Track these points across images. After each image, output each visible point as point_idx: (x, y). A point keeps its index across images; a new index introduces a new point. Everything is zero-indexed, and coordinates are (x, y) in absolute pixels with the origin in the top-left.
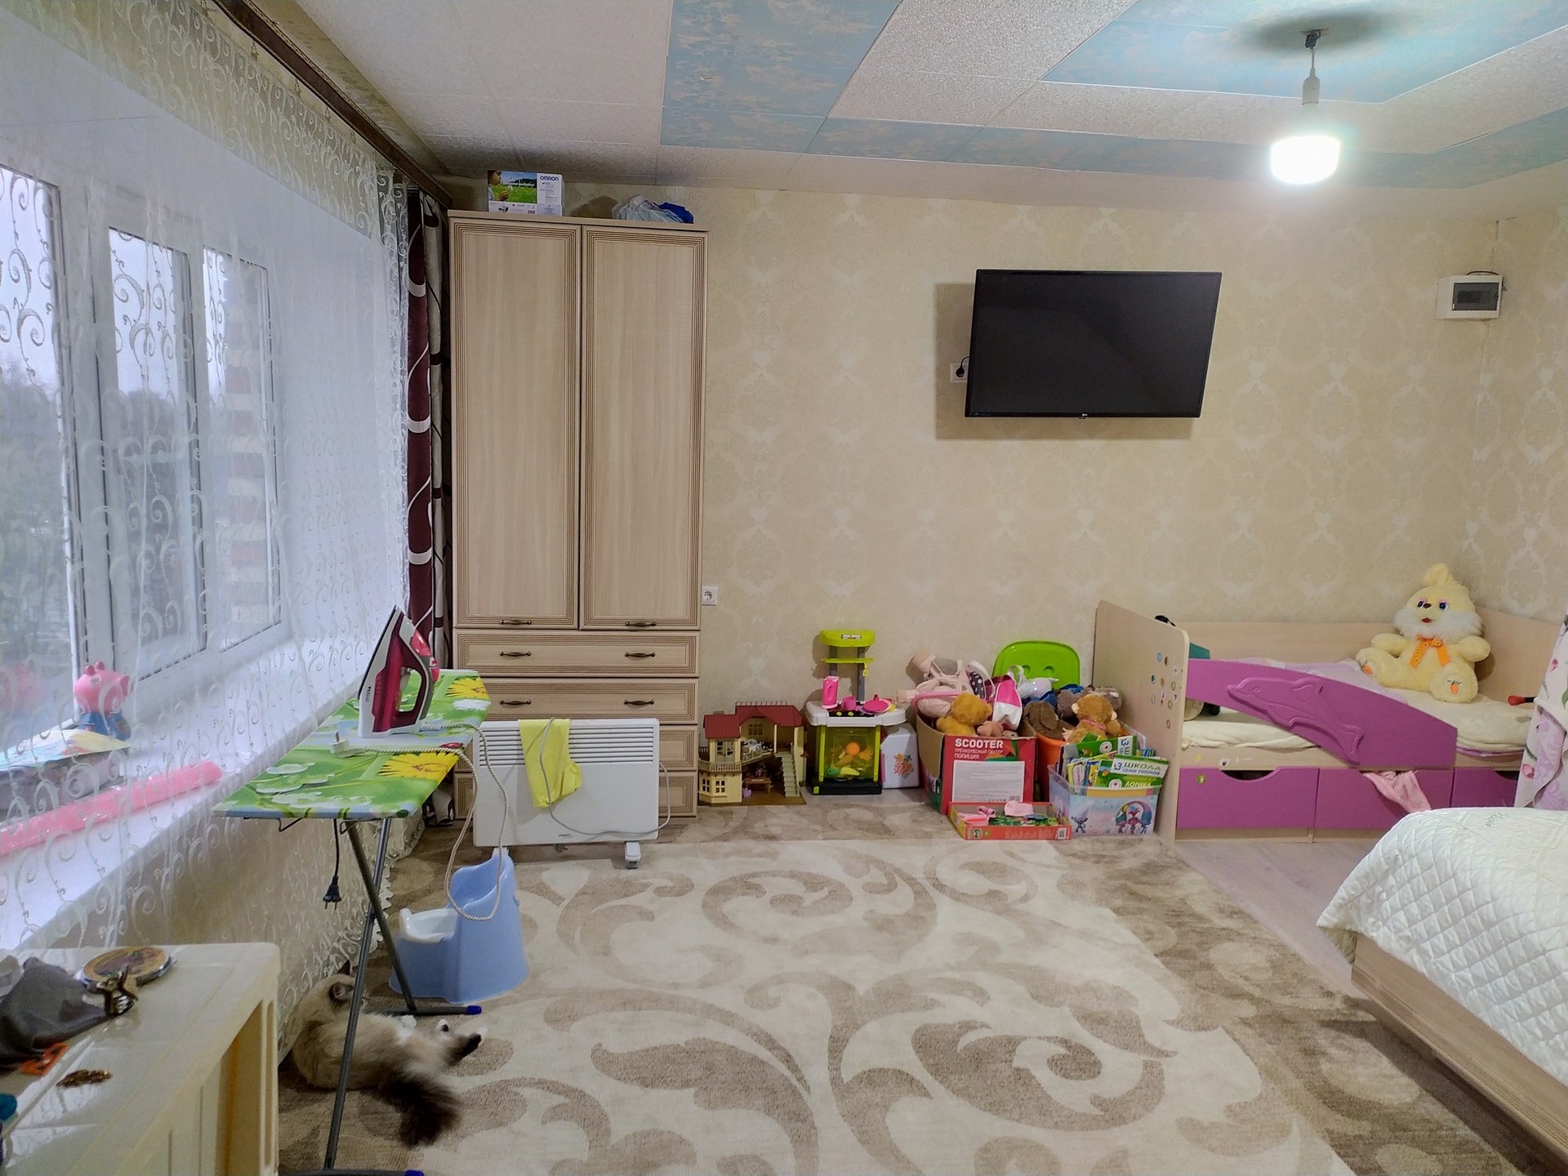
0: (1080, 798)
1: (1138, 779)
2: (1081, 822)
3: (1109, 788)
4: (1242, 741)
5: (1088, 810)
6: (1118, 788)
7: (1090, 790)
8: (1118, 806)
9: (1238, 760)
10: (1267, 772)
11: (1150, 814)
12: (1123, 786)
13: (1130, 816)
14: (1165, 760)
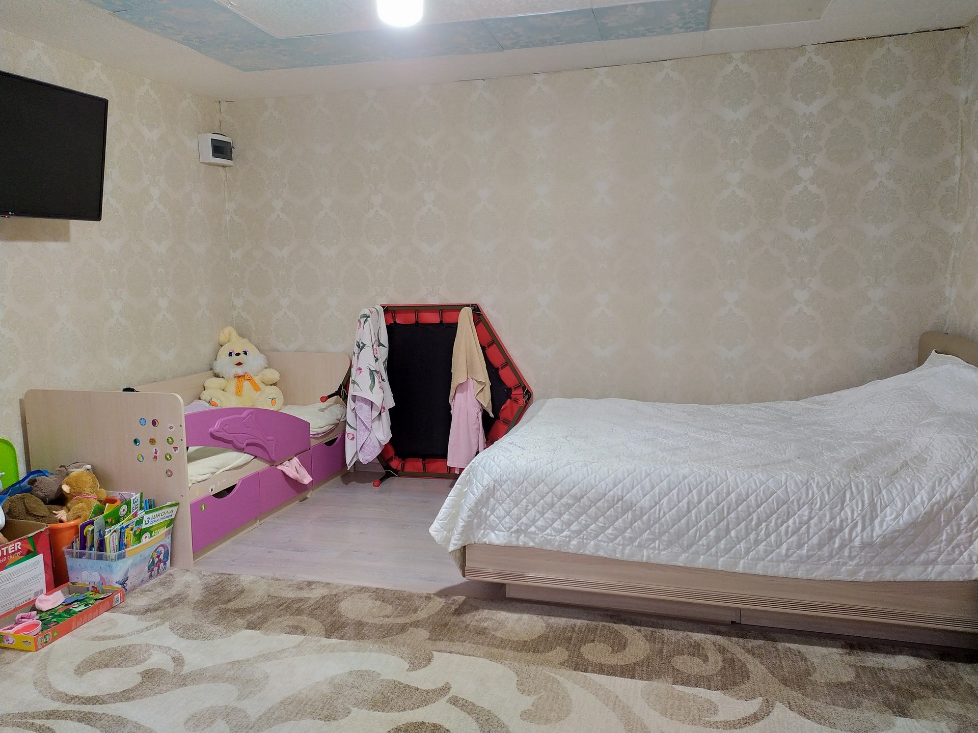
0: (121, 562)
1: (159, 526)
2: (123, 583)
3: (142, 543)
4: (218, 469)
5: (128, 571)
6: (148, 540)
7: (129, 551)
8: (148, 556)
9: (219, 484)
10: (233, 487)
11: (168, 550)
12: (151, 537)
13: (156, 560)
14: (174, 502)
